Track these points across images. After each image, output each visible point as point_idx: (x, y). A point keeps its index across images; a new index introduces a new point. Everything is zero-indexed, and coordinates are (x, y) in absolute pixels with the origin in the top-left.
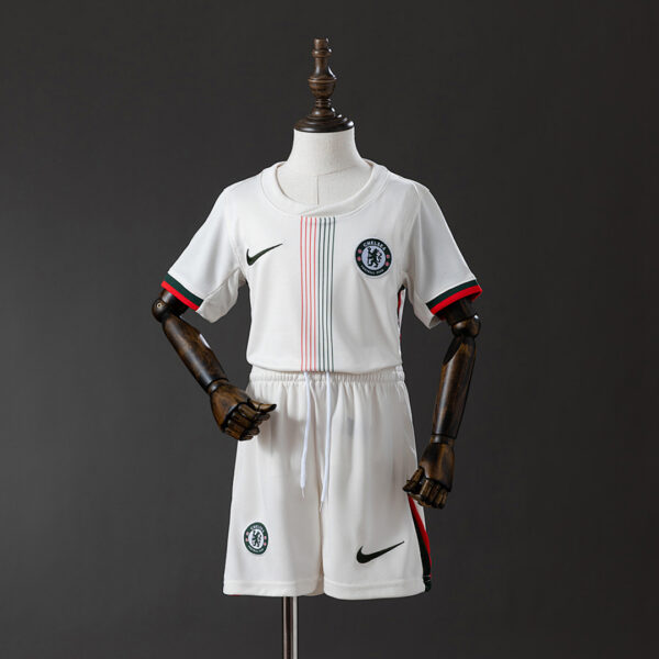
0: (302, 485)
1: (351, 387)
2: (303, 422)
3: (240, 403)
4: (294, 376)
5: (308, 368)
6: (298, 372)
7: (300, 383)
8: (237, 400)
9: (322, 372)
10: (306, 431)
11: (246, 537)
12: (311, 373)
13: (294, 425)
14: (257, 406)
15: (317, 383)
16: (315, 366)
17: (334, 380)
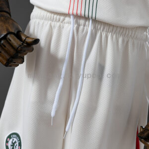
0: (53, 114)
1: (107, 37)
2: (62, 60)
3: (10, 33)
4: (62, 18)
5: (75, 12)
6: (65, 15)
7: (66, 25)
8: (7, 30)
9: (86, 18)
10: (64, 69)
11: (7, 142)
12: (78, 17)
13: (54, 62)
14: (23, 38)
15: (81, 27)
16: (81, 11)
17: (95, 27)
